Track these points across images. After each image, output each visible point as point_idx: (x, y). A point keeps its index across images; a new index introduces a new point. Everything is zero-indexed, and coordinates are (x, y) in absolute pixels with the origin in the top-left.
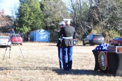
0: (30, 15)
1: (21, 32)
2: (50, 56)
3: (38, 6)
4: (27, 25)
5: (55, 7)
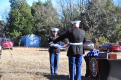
0: (21, 20)
1: (12, 36)
2: (41, 61)
4: (18, 29)
5: (46, 13)
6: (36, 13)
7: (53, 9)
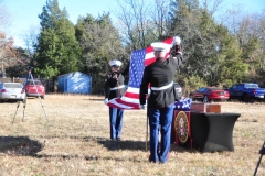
0: (58, 48)
2: (92, 118)
4: (53, 64)
5: (100, 36)
6: (84, 36)
7: (112, 29)
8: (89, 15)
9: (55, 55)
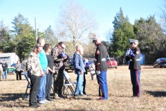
0: (124, 39)
1: (116, 56)
3: (132, 30)
5: (148, 29)
6: (139, 31)
7: (156, 25)
8: (141, 19)
9: (122, 43)
